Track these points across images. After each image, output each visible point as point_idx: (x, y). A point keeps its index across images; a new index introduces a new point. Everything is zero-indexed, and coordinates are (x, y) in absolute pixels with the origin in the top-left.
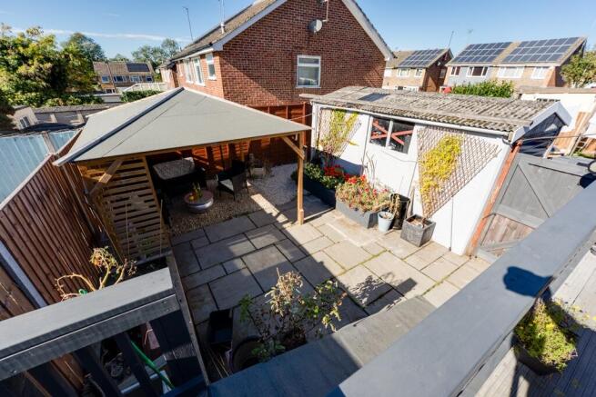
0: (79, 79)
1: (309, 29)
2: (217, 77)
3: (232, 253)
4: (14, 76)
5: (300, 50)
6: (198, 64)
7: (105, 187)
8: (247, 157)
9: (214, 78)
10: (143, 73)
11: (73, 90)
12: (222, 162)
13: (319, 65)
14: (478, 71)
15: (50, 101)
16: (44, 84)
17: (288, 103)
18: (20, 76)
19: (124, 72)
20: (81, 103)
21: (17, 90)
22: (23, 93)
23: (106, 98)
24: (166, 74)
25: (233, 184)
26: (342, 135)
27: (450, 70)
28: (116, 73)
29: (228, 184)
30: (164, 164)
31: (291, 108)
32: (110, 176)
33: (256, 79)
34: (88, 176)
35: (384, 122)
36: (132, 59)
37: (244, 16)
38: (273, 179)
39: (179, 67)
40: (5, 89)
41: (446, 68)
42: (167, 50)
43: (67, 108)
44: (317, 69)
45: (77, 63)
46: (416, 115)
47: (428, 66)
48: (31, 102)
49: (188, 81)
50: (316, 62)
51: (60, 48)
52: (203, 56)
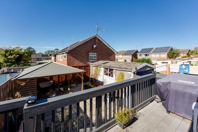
0: (25, 59)
1: (93, 47)
2: (66, 59)
3: (57, 111)
4: (6, 59)
5: (90, 52)
6: (62, 55)
7: (23, 86)
8: (70, 81)
9: (65, 59)
10: (46, 57)
11: (22, 62)
12: (62, 82)
13: (96, 55)
14: (146, 55)
15: (13, 66)
16: (14, 61)
17: (85, 65)
18: (8, 59)
19: (40, 57)
20: (23, 66)
21: (5, 63)
22: (6, 63)
23: (32, 64)
24: (53, 58)
25: (63, 89)
26: (98, 73)
27: (138, 55)
28: (38, 57)
29: (62, 89)
30: (43, 83)
31: (85, 66)
32: (25, 84)
33: (77, 59)
34: (19, 83)
35: (107, 69)
36: (44, 53)
37: (77, 44)
38: (78, 88)
39: (57, 56)
40: (1, 62)
41: (137, 55)
42: (56, 51)
43: (18, 68)
44: (95, 56)
45: (26, 55)
46: (113, 67)
47: (132, 54)
48: (7, 66)
49: (59, 60)
50: (95, 54)
51: (23, 51)
52: (63, 53)
